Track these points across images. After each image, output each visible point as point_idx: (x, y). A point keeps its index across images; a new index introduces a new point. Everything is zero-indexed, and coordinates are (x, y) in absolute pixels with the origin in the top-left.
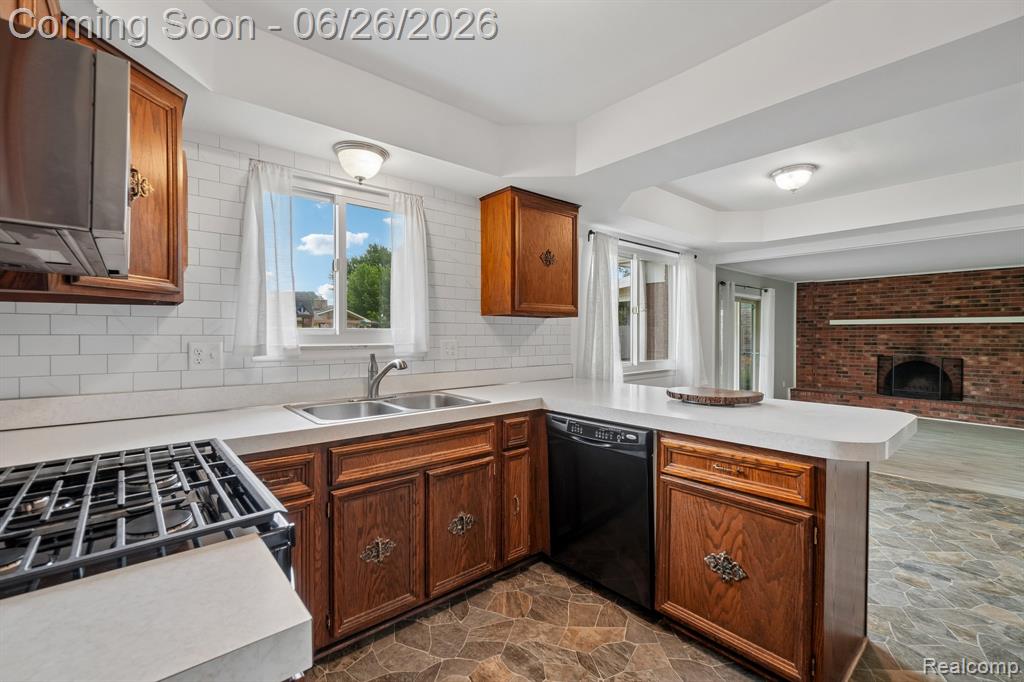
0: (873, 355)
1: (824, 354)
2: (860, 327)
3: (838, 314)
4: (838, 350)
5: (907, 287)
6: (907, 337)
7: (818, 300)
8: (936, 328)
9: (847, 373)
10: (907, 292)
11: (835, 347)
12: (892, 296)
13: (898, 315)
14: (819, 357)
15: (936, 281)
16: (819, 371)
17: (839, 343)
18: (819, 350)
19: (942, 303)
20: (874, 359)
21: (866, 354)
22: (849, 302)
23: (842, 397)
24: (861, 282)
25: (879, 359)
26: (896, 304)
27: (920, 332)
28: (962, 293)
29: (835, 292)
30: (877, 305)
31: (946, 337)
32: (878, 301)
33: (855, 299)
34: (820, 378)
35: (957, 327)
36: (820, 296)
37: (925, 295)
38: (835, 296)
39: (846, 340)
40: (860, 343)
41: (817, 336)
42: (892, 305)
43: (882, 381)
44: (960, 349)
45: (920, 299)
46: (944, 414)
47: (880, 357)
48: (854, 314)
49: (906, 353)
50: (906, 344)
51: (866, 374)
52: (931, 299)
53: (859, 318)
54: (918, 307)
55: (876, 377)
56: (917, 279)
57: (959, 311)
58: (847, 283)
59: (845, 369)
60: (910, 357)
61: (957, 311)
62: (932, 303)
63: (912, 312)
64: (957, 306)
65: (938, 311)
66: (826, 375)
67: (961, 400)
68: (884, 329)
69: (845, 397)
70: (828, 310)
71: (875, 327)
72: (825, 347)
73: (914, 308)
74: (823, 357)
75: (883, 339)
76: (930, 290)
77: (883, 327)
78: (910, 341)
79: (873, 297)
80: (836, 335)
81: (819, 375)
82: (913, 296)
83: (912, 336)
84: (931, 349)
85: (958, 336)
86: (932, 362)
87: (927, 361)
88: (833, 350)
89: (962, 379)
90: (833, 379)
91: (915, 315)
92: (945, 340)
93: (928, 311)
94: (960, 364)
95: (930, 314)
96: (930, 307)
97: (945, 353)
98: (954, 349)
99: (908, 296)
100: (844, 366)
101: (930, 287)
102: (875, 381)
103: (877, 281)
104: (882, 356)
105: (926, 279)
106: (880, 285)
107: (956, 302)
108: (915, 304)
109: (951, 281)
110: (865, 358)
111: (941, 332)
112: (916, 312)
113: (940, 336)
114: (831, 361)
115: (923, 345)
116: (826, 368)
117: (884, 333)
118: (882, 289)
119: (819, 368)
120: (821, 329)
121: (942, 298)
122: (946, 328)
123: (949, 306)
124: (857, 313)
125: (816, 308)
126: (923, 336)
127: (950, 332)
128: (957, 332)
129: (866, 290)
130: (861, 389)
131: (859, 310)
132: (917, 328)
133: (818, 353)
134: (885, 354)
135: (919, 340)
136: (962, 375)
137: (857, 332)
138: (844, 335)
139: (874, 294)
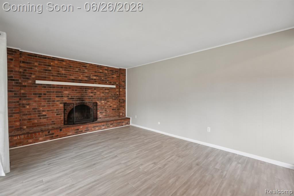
0: (61, 103)
1: (28, 104)
2: (53, 86)
3: (38, 77)
4: (39, 101)
5: (77, 67)
6: (77, 93)
7: (22, 65)
8: (88, 89)
9: (46, 115)
10: (77, 70)
11: (37, 99)
12: (70, 71)
13: (73, 81)
14: (25, 107)
15: (88, 67)
16: (25, 117)
17: (39, 97)
18: (24, 102)
19: (90, 77)
20: (62, 105)
21: (57, 103)
22: (46, 70)
23: (49, 132)
24: (54, 59)
25: (64, 105)
26: (72, 75)
27: (82, 91)
28: (96, 74)
29: (37, 62)
30: (63, 74)
31: (92, 93)
32: (63, 72)
33: (50, 68)
34: (25, 122)
35: (95, 88)
36: (23, 62)
37: (84, 72)
38: (36, 64)
39: (45, 94)
40: (53, 96)
41: (22, 91)
42: (70, 75)
43: (66, 117)
44: (96, 98)
45: (82, 74)
46: (97, 128)
47: (65, 104)
48: (49, 78)
49: (77, 101)
50: (77, 97)
51: (57, 114)
52: (86, 75)
53: (52, 80)
54: (82, 78)
55: (63, 115)
56: (81, 64)
57: (96, 81)
58: (45, 57)
59: (44, 113)
60: (79, 103)
61: (95, 82)
62: (87, 77)
63: (79, 80)
64: (95, 79)
65: (89, 81)
66: (30, 119)
67: (97, 120)
68: (66, 88)
69: (51, 132)
70: (31, 74)
71: (62, 87)
72: (28, 99)
73: (80, 78)
74: (28, 107)
75: (66, 94)
76: (86, 71)
77: (66, 87)
78: (78, 95)
79: (61, 69)
80: (37, 91)
81: (24, 120)
82: (79, 72)
83: (79, 93)
84: (87, 99)
85: (95, 93)
86: (87, 104)
87: (85, 104)
88: (35, 101)
89: (97, 111)
90: (36, 121)
91: (80, 81)
92: (91, 94)
93: (85, 81)
94: (96, 104)
95: (86, 82)
96: (86, 79)
97: (92, 100)
98: (94, 98)
99: (77, 72)
100: (43, 111)
101: (86, 69)
102: (62, 118)
103: (63, 60)
104: (66, 103)
105: (84, 65)
106: (64, 63)
107: (95, 78)
108: (80, 76)
109: (93, 68)
110: (57, 105)
111: (90, 91)
112: (81, 80)
113: (90, 93)
114: (34, 109)
115: (84, 96)
116: (30, 114)
117: (67, 90)
118: (65, 65)
119: (24, 115)
120: (25, 86)
121: (90, 75)
122: (92, 89)
123: (92, 79)
124: (52, 78)
125: (21, 70)
126: (84, 93)
127: (93, 91)
128: (95, 91)
129: (57, 64)
130: (54, 124)
131: (52, 76)
132: (81, 88)
133: (23, 104)
134: (67, 102)
135: (82, 94)
136: (97, 109)
137: (52, 90)
138: (43, 91)
139: (61, 67)
